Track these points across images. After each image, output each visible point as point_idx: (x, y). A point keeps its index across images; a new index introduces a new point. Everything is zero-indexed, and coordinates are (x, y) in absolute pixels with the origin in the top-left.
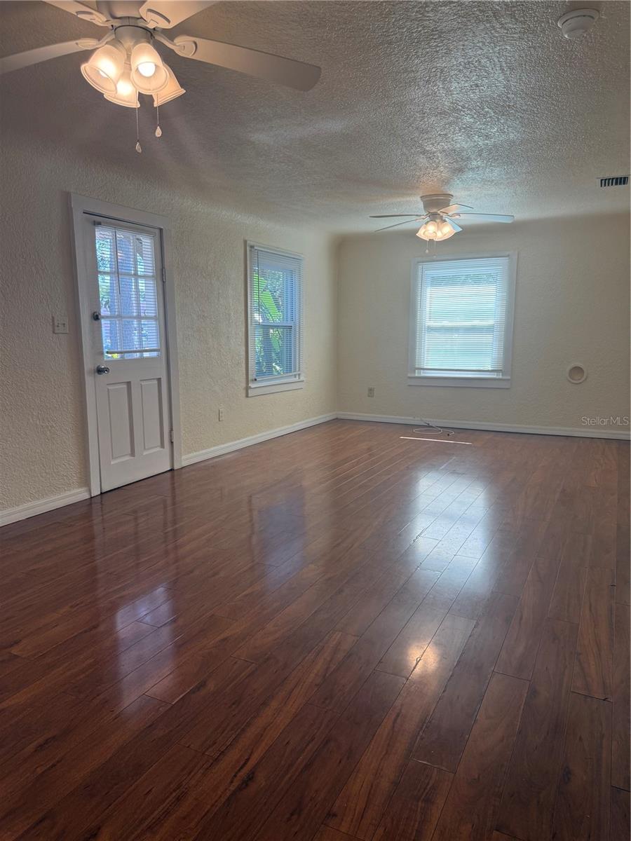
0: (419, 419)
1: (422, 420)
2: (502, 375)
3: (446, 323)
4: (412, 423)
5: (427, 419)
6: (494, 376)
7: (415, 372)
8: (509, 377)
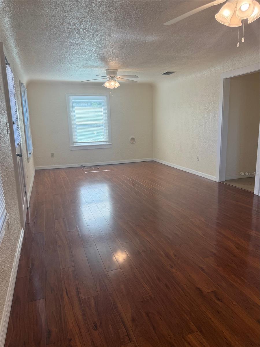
0: (77, 164)
1: (78, 165)
2: (109, 143)
3: (83, 123)
4: (75, 166)
5: (81, 164)
6: (106, 143)
7: (73, 144)
8: (111, 143)
